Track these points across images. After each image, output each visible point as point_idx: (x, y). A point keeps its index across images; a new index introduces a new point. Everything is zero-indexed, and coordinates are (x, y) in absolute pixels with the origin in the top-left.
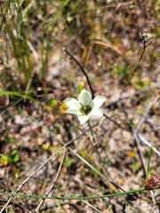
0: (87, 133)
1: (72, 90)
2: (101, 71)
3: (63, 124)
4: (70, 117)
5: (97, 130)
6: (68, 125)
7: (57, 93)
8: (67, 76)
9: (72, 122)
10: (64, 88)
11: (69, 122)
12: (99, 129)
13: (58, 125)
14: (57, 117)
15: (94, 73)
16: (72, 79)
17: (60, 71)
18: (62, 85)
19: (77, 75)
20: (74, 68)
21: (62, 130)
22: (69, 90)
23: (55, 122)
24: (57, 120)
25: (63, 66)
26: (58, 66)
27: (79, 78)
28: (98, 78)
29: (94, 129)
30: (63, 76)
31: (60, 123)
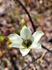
0: (31, 65)
1: (17, 26)
2: (43, 8)
3: (10, 58)
4: (16, 52)
6: (14, 59)
8: (12, 14)
10: (10, 25)
11: (15, 56)
12: (42, 61)
13: (5, 59)
14: (4, 52)
15: (37, 10)
16: (17, 17)
17: (6, 10)
18: (8, 23)
19: (21, 13)
20: (19, 7)
21: (9, 64)
22: (14, 26)
23: (2, 57)
24: (4, 55)
25: (8, 5)
26: (4, 5)
27: (23, 16)
30: (9, 14)
31: (7, 57)
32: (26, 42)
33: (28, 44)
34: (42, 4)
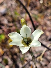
0: (31, 63)
2: (43, 8)
3: (10, 56)
5: (40, 60)
6: (15, 57)
7: (5, 28)
8: (13, 13)
9: (18, 54)
10: (11, 24)
11: (16, 54)
12: (42, 59)
13: (6, 57)
14: (5, 50)
15: (37, 10)
16: (17, 16)
17: (7, 9)
18: (9, 22)
19: (22, 13)
20: (19, 6)
22: (15, 25)
23: (3, 55)
24: (5, 53)
25: (9, 5)
26: (5, 5)
28: (40, 15)
29: (38, 59)
30: (10, 14)
31: (8, 55)
32: (26, 40)
33: (28, 42)
34: (42, 3)
